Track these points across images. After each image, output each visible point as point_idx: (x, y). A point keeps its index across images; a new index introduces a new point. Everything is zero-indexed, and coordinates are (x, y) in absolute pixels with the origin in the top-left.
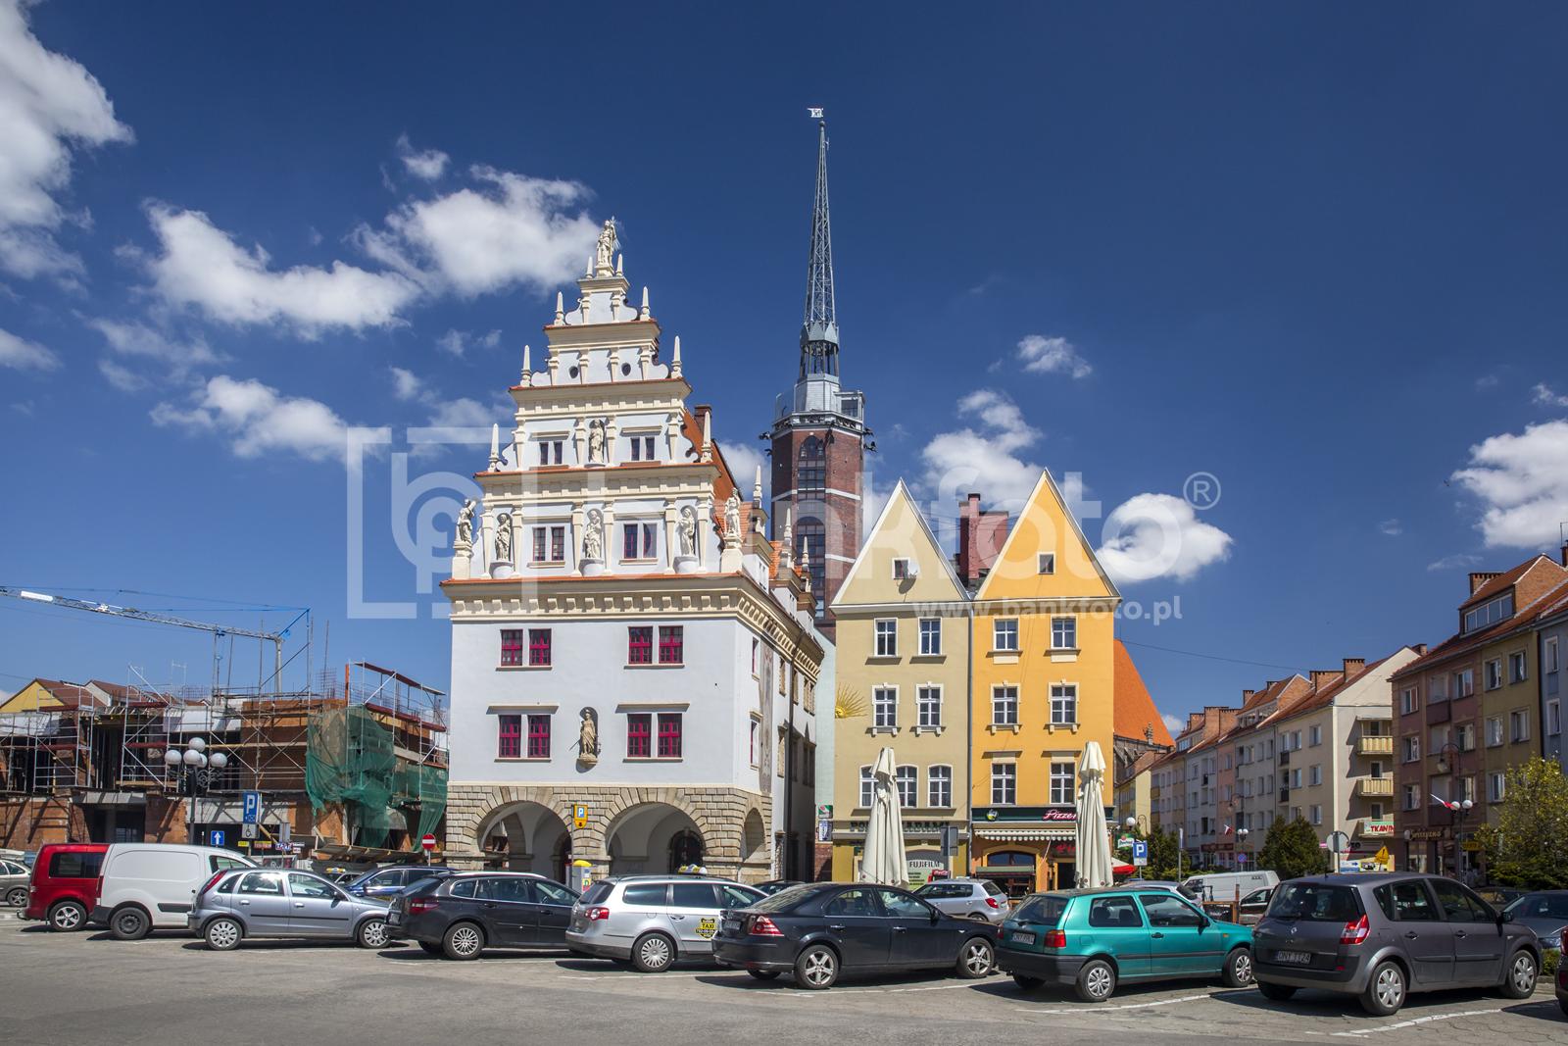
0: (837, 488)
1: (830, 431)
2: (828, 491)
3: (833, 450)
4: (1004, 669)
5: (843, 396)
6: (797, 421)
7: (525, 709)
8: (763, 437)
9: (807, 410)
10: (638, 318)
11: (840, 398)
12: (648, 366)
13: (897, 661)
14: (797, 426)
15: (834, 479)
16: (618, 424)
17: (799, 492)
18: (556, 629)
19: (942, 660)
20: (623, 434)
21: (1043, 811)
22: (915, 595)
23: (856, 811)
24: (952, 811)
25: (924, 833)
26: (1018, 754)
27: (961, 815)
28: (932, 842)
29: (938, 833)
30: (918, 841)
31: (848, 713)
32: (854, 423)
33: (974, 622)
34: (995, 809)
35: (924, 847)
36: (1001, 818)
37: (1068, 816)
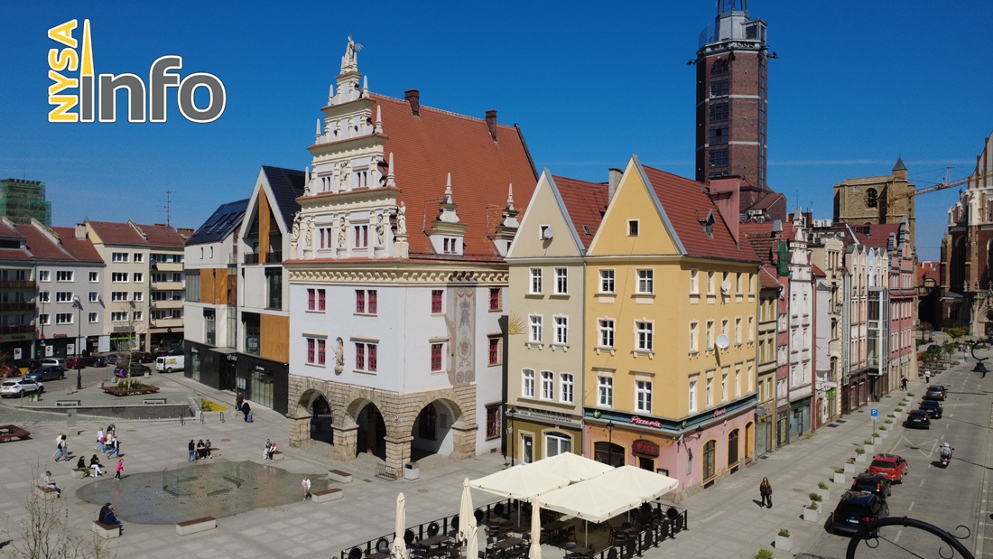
0: (738, 93)
1: (732, 53)
2: (730, 96)
3: (734, 66)
4: (605, 306)
5: (747, 24)
6: (709, 50)
7: (316, 336)
8: (690, 63)
9: (720, 39)
10: (361, 97)
11: (745, 26)
12: (365, 126)
13: (541, 297)
14: (709, 54)
15: (734, 87)
16: (352, 164)
17: (711, 100)
18: (327, 289)
19: (567, 298)
20: (354, 171)
21: (630, 416)
22: (553, 251)
23: (521, 400)
24: (573, 408)
25: (557, 420)
26: (614, 371)
27: (578, 411)
28: (561, 427)
29: (565, 421)
30: (553, 426)
31: (516, 332)
32: (753, 43)
33: (587, 272)
34: (599, 410)
35: (557, 429)
36: (603, 416)
37: (647, 422)
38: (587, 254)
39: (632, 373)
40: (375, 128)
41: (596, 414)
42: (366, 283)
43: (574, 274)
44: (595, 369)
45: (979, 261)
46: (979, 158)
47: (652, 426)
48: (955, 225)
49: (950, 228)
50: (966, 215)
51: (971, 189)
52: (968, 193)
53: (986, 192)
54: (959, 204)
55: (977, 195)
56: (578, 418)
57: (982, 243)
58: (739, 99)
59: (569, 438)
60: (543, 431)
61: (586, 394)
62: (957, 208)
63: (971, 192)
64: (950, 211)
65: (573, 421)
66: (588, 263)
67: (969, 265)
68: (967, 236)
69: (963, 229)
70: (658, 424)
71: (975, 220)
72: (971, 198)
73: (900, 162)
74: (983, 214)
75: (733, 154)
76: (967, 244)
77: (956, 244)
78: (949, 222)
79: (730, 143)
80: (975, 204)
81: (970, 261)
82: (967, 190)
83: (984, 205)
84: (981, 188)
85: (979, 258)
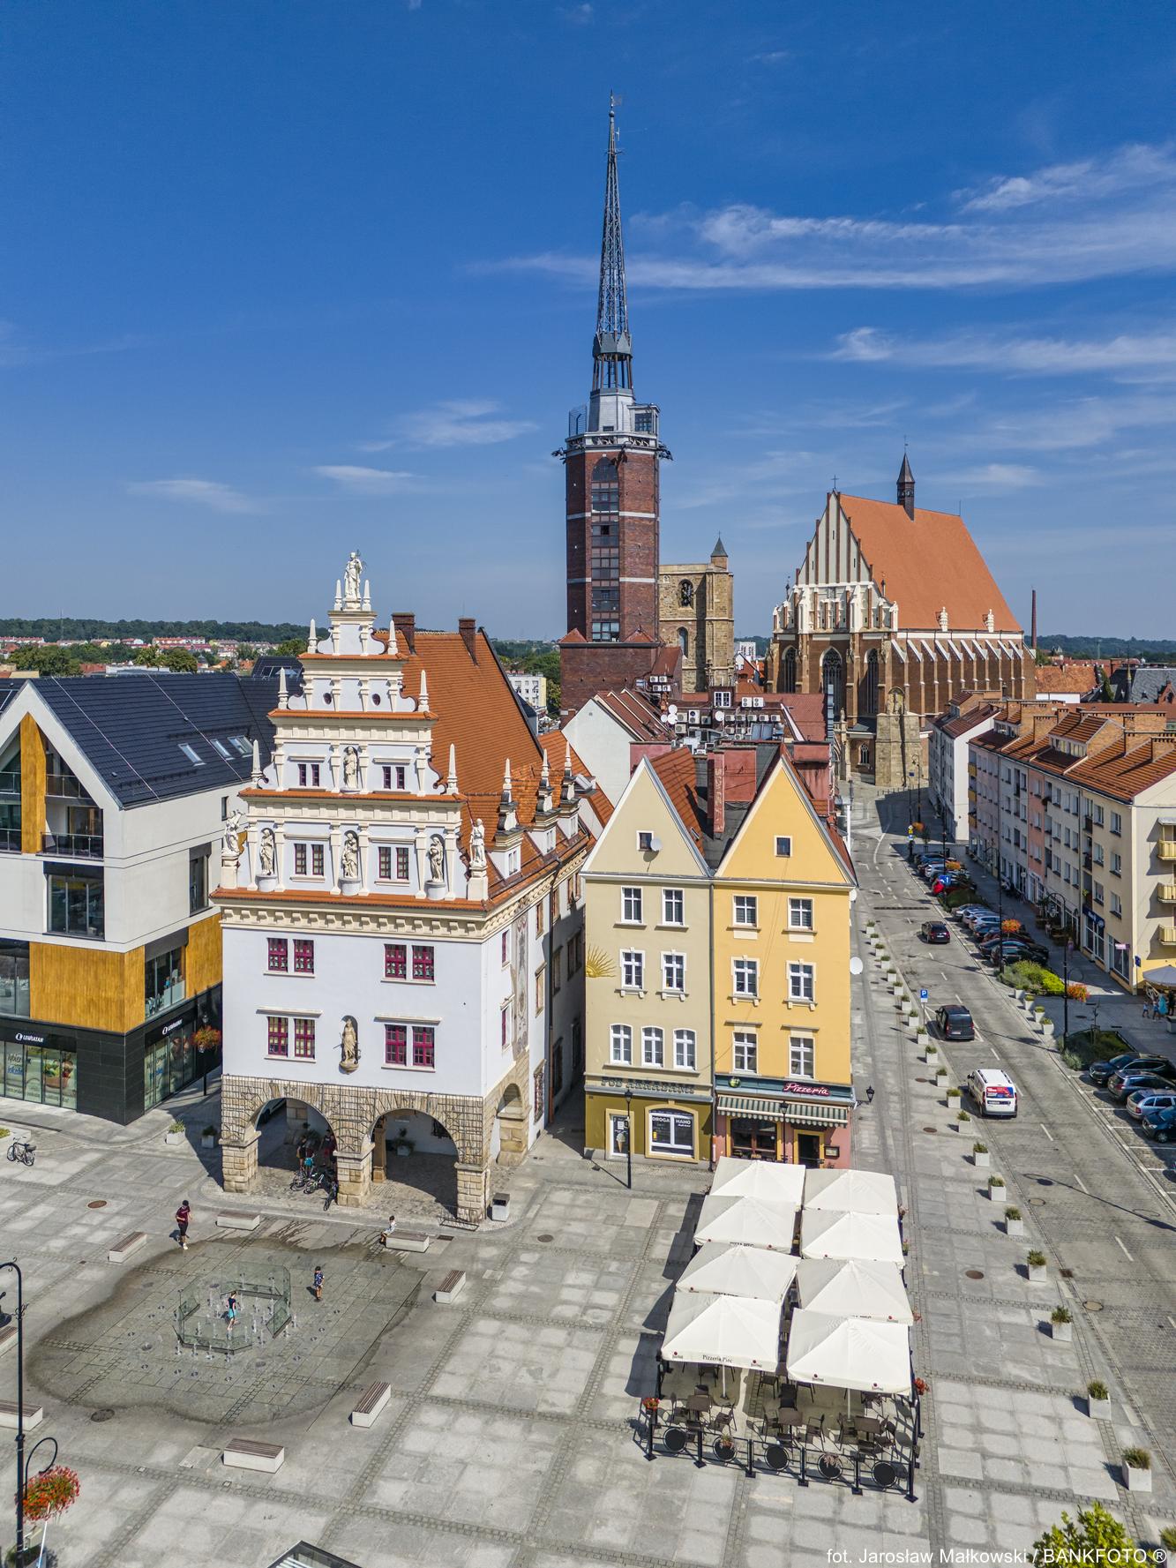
0: (630, 510)
1: (623, 452)
2: (621, 514)
3: (627, 471)
5: (636, 409)
6: (589, 442)
7: (291, 1013)
8: (557, 453)
9: (600, 427)
10: (385, 652)
11: (634, 412)
12: (397, 699)
13: (642, 927)
14: (589, 448)
15: (627, 502)
16: (371, 753)
17: (593, 514)
18: (318, 941)
19: (685, 930)
20: (375, 763)
21: (785, 1083)
22: (658, 867)
23: (606, 1067)
24: (696, 1075)
25: (669, 1092)
26: (758, 1026)
27: (705, 1080)
28: (677, 1101)
29: (684, 1094)
30: (666, 1100)
31: (598, 974)
32: (647, 440)
33: (715, 897)
34: (736, 1078)
35: (671, 1105)
36: (744, 1084)
37: (808, 1090)
38: (717, 875)
39: (784, 1028)
40: (418, 703)
41: (733, 1082)
42: (409, 936)
43: (694, 901)
44: (729, 1024)
45: (810, 681)
46: (809, 545)
47: (816, 1093)
48: (781, 631)
49: (776, 635)
50: (795, 620)
51: (800, 586)
52: (797, 591)
53: (817, 590)
54: (787, 604)
55: (807, 594)
56: (705, 1088)
57: (814, 657)
58: (633, 518)
59: (692, 1115)
60: (648, 1109)
61: (716, 1057)
62: (784, 609)
63: (801, 589)
64: (775, 613)
65: (697, 1093)
66: (717, 887)
67: (800, 686)
68: (797, 647)
69: (792, 638)
70: (825, 1091)
71: (806, 627)
72: (801, 598)
73: (719, 546)
74: (815, 619)
75: (626, 596)
76: (797, 658)
77: (783, 658)
78: (775, 627)
79: (621, 579)
80: (806, 604)
81: (801, 680)
82: (795, 586)
83: (815, 607)
84: (812, 585)
85: (811, 676)
